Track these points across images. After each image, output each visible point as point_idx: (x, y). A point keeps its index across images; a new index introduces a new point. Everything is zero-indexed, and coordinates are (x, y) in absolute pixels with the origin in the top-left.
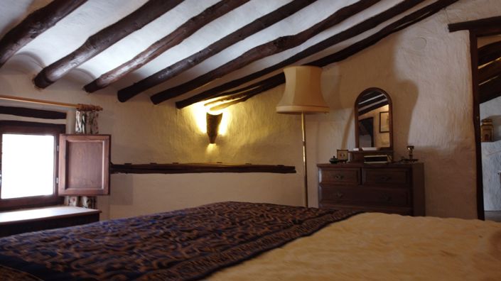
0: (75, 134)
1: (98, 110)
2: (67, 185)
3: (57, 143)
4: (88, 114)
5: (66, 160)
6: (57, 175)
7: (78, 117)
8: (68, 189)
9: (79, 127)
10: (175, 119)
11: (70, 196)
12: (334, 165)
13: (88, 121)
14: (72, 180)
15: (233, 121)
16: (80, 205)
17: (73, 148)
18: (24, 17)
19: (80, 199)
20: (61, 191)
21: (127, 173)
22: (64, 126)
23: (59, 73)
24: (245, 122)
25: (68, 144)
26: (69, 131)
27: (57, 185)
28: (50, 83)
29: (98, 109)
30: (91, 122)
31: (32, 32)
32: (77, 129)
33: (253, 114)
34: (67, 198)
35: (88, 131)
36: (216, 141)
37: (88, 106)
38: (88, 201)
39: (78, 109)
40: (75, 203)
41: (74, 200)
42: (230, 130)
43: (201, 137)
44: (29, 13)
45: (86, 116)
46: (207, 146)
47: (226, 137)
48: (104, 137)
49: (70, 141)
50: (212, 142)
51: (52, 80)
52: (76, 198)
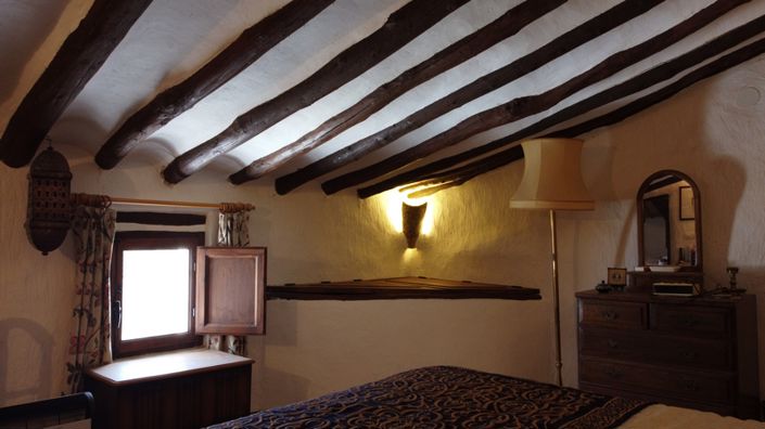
0: (217, 246)
1: (249, 210)
2: (207, 320)
3: (194, 259)
4: (235, 216)
5: (204, 284)
6: (193, 305)
7: (221, 222)
8: (209, 325)
9: (223, 237)
10: (357, 215)
11: (211, 334)
12: (603, 296)
13: (235, 227)
14: (214, 313)
15: (443, 215)
16: (224, 348)
17: (215, 266)
18: (152, 97)
19: (224, 339)
20: (199, 328)
21: (289, 299)
22: (203, 234)
23: (196, 164)
24: (461, 217)
25: (208, 261)
26: (209, 242)
27: (193, 319)
28: (184, 176)
29: (249, 208)
30: (240, 228)
31: (162, 118)
32: (220, 240)
33: (474, 205)
34: (207, 338)
35: (236, 242)
36: (417, 244)
37: (234, 205)
38: (234, 343)
39: (221, 210)
40: (217, 345)
41: (216, 340)
42: (438, 228)
43: (395, 239)
44: (159, 92)
45: (232, 220)
46: (403, 252)
47: (431, 238)
48: (257, 251)
49: (211, 256)
50: (411, 246)
51: (187, 173)
52: (219, 338)
